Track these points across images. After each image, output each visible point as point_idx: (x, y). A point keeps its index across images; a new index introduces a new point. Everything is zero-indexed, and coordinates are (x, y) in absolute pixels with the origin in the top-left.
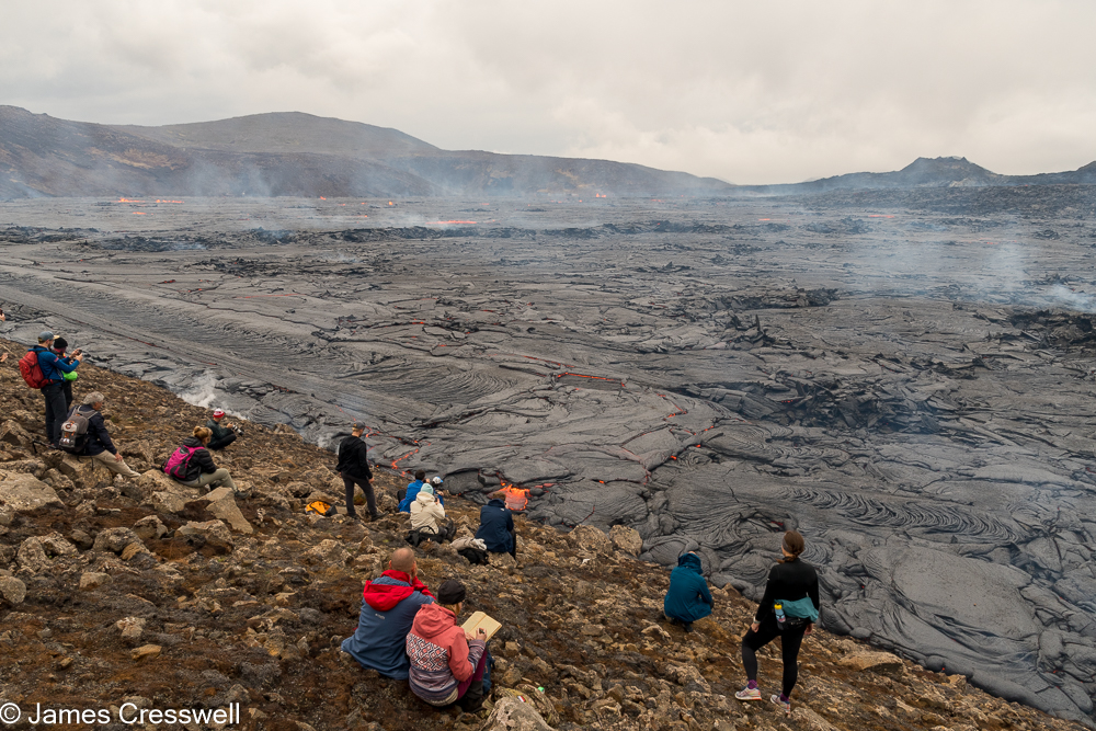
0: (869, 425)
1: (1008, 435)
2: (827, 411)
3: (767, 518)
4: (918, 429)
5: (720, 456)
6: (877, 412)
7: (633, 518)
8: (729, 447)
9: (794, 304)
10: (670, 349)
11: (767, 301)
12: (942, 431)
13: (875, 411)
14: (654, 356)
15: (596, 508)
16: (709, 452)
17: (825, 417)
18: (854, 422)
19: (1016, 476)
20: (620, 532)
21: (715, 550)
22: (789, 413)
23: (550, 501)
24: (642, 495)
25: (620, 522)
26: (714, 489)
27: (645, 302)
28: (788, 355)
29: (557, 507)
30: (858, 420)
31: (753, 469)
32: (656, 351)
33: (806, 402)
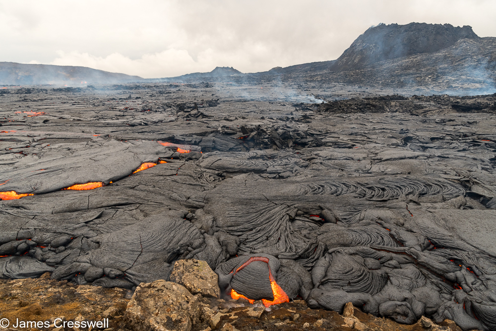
0: (290, 146)
1: (356, 141)
2: (267, 140)
3: (306, 213)
4: (314, 145)
5: (225, 174)
6: (292, 138)
7: (191, 244)
8: (231, 166)
9: (202, 106)
10: (149, 123)
11: (189, 105)
12: (324, 144)
13: (290, 137)
14: (141, 127)
15: (144, 245)
16: (217, 172)
17: (266, 144)
18: (281, 146)
19: (402, 156)
20: (187, 269)
21: (295, 259)
22: (245, 144)
23: (82, 249)
24: (185, 217)
25: (177, 255)
26: (249, 197)
27: (122, 108)
28: (218, 121)
29: (92, 255)
30: (282, 144)
31: (260, 178)
32: (141, 125)
33: (253, 136)
